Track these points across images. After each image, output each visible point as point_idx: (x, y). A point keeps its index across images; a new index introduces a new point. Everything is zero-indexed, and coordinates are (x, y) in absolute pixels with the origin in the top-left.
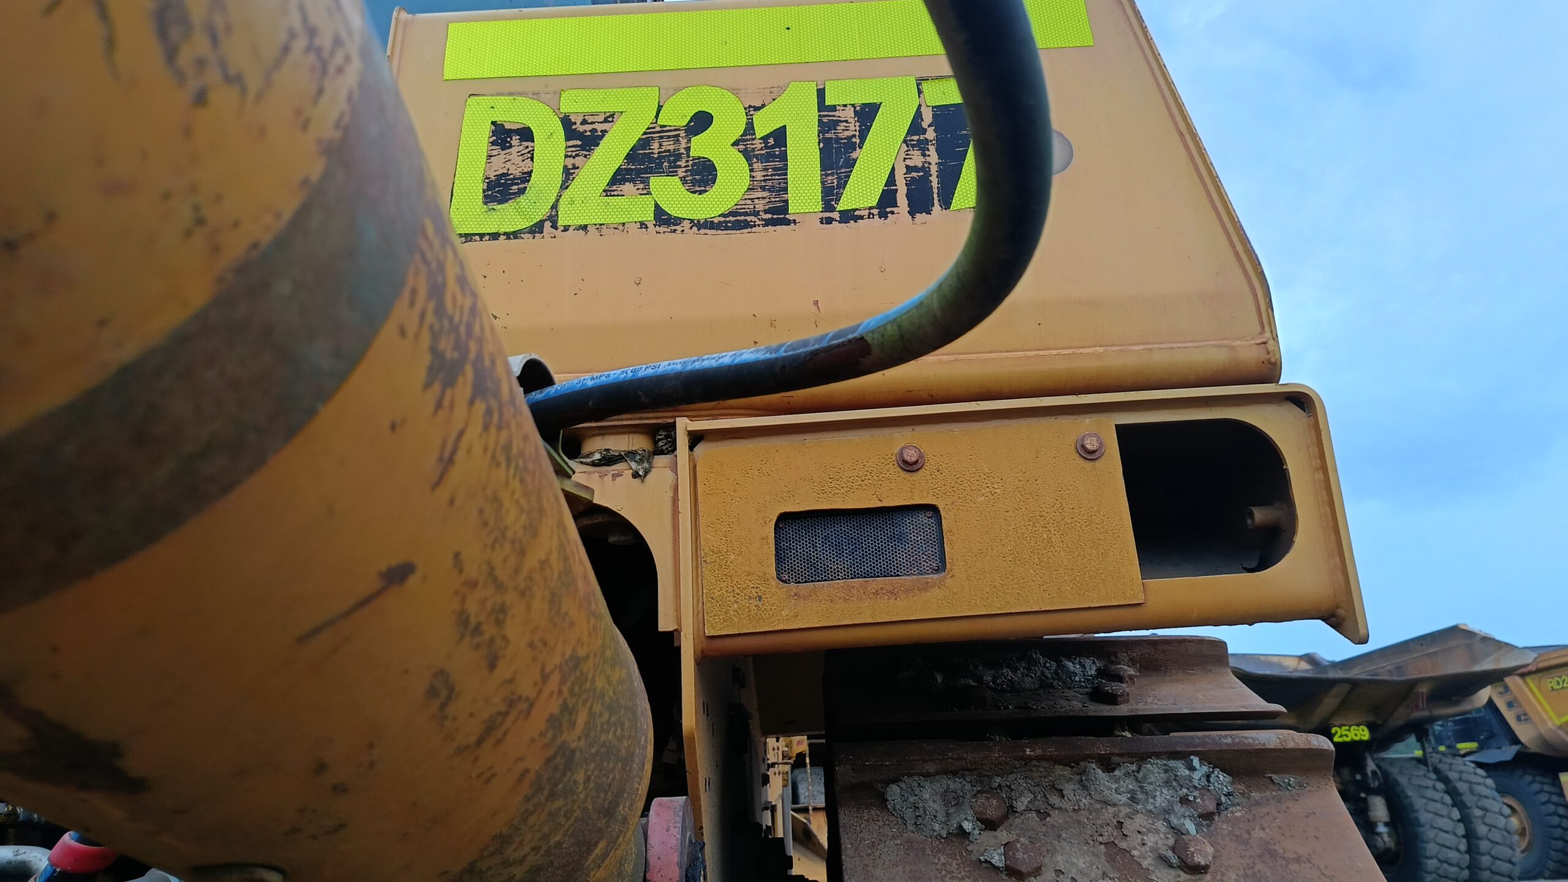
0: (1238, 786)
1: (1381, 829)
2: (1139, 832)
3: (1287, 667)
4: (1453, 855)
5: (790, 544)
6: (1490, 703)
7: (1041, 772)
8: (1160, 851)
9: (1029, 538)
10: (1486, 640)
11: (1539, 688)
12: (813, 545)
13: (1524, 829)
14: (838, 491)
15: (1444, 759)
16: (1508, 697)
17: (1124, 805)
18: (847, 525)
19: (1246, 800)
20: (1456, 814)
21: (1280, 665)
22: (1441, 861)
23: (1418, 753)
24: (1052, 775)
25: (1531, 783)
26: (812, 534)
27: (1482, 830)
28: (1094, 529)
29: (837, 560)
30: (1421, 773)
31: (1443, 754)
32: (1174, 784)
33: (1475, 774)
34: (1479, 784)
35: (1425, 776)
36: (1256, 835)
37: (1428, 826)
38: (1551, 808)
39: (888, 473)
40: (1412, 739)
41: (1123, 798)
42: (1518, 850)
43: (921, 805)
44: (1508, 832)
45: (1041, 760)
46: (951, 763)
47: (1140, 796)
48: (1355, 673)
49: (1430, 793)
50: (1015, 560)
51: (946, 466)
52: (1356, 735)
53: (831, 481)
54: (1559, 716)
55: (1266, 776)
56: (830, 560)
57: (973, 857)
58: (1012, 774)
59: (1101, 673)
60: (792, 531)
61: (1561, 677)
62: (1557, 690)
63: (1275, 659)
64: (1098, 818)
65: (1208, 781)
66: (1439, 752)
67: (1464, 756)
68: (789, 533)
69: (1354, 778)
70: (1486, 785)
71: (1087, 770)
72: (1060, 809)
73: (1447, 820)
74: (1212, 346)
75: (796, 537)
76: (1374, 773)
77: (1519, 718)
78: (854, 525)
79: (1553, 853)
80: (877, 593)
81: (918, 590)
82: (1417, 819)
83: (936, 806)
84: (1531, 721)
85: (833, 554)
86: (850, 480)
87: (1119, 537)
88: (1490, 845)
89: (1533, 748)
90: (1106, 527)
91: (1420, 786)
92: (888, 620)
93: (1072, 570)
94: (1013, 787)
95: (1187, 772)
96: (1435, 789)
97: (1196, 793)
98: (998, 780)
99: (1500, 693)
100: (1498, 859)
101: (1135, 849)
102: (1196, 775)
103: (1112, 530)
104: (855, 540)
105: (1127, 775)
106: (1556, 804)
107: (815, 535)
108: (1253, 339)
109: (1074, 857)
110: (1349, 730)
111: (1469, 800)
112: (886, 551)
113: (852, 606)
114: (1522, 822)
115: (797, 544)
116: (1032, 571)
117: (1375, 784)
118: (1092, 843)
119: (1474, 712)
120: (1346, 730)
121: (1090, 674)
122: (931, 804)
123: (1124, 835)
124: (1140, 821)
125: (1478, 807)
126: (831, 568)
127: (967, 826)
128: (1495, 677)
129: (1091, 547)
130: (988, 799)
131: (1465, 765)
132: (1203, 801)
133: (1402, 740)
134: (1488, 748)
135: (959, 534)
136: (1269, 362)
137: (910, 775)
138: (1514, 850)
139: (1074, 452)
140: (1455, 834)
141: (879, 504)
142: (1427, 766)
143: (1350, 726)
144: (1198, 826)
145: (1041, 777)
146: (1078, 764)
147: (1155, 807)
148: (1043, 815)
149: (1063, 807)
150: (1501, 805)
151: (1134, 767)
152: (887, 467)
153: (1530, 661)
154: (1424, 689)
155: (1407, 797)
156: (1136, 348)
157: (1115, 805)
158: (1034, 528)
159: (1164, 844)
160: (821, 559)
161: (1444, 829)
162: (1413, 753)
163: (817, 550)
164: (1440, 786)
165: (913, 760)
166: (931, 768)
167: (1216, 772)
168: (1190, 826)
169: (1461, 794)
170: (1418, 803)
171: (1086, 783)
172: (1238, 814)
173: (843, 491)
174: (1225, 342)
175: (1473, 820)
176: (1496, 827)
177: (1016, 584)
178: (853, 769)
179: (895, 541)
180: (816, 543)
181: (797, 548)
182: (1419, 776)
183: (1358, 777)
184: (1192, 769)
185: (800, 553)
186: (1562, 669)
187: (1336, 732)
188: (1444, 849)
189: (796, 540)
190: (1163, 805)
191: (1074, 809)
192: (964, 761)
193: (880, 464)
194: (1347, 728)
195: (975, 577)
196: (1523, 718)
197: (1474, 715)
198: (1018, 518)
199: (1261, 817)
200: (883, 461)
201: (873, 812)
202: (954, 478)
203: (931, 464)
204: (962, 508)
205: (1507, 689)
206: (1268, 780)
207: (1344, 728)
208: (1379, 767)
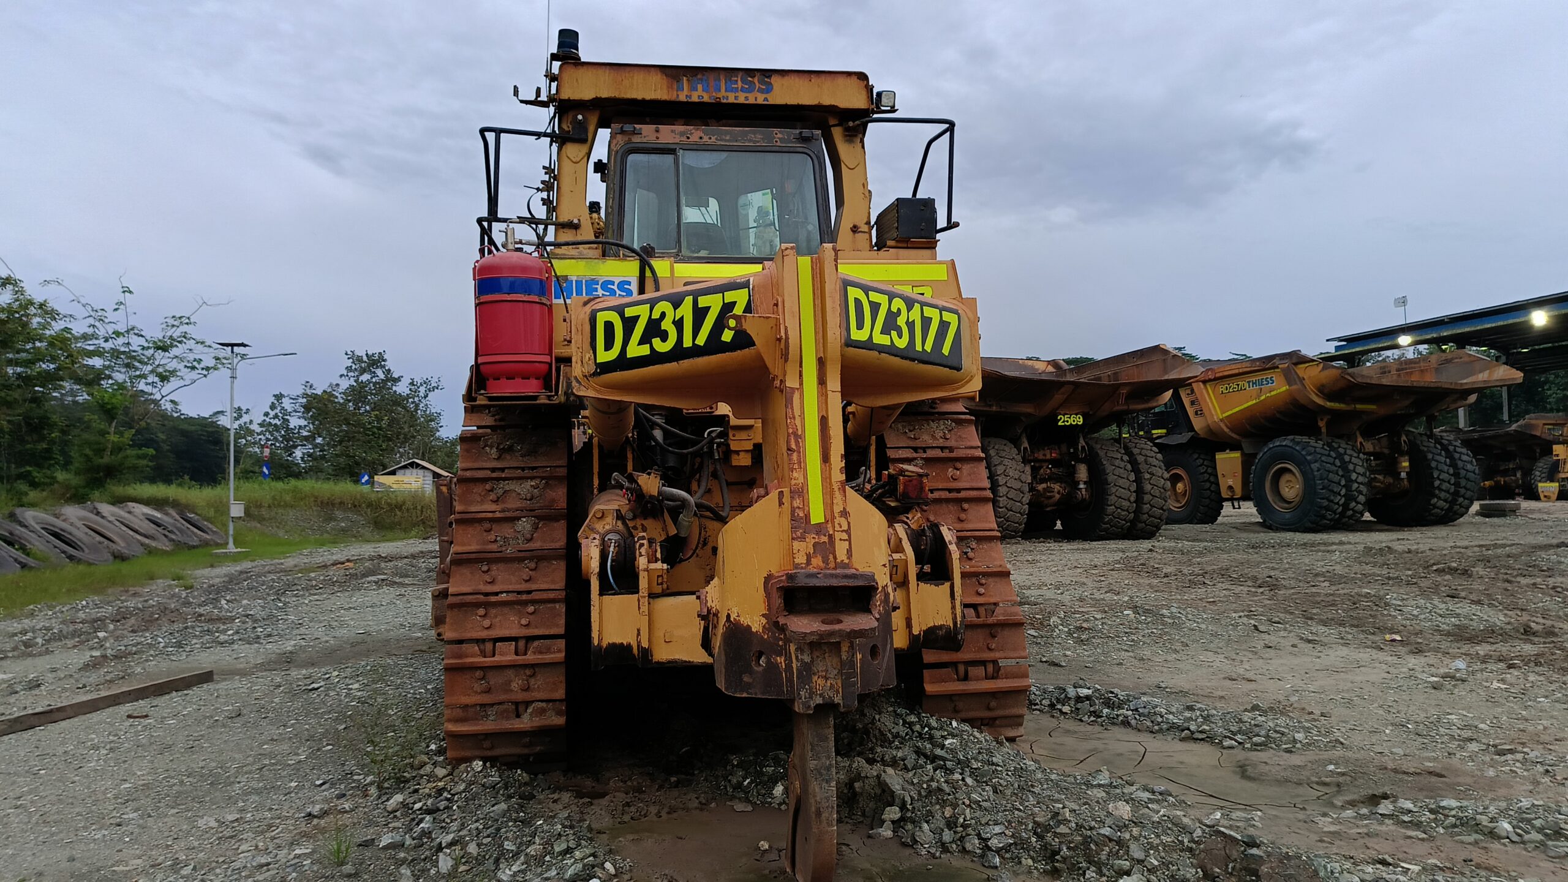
1: (1082, 486)
3: (1037, 370)
4: (1126, 504)
11: (1214, 392)
13: (1186, 491)
16: (1193, 398)
20: (1133, 477)
21: (1032, 368)
22: (1117, 508)
23: (1116, 435)
25: (1197, 457)
27: (1148, 487)
30: (1115, 449)
33: (1152, 451)
34: (1152, 457)
35: (1117, 451)
37: (1113, 484)
38: (1206, 477)
40: (1114, 425)
48: (1080, 377)
49: (1117, 462)
52: (1074, 421)
54: (1223, 412)
61: (1229, 384)
62: (1224, 393)
63: (1030, 363)
69: (1069, 451)
70: (1156, 458)
73: (1125, 481)
76: (1083, 448)
77: (1196, 413)
82: (1106, 479)
84: (1204, 414)
88: (1151, 497)
89: (1202, 434)
91: (1113, 458)
96: (1122, 460)
99: (1186, 394)
100: (1155, 507)
106: (1210, 474)
110: (1069, 418)
111: (1143, 467)
117: (1082, 455)
119: (1159, 409)
125: (1148, 472)
131: (1150, 445)
133: (1106, 426)
134: (1171, 434)
140: (1129, 490)
142: (1120, 444)
143: (1071, 415)
154: (1124, 391)
155: (1103, 465)
161: (1122, 486)
162: (1112, 435)
164: (1126, 458)
169: (1138, 464)
170: (1109, 468)
175: (1143, 481)
176: (1156, 486)
182: (1112, 450)
183: (1072, 450)
186: (1232, 378)
187: (1061, 419)
188: (1120, 499)
194: (1068, 416)
196: (1199, 413)
205: (1193, 391)
207: (1066, 416)
208: (1086, 443)
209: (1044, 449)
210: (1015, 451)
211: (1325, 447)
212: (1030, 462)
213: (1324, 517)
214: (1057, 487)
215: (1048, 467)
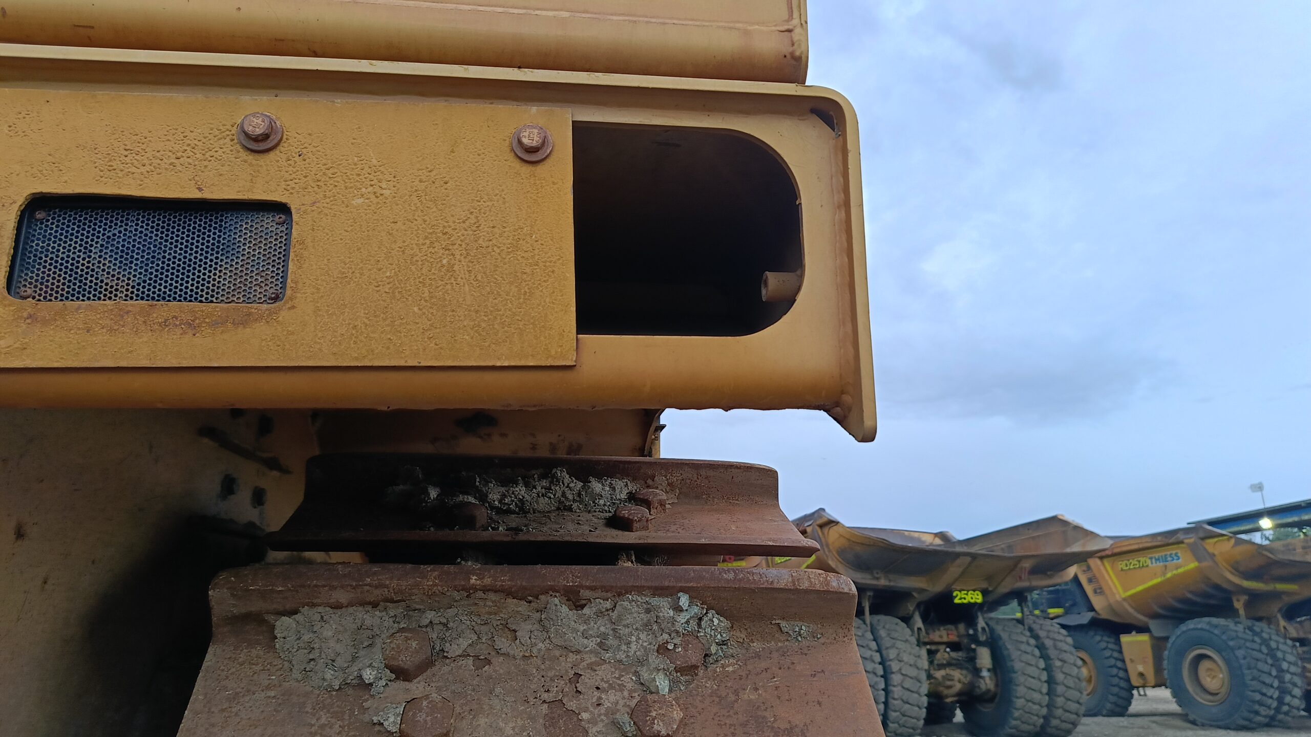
0: (738, 634)
1: (985, 673)
2: (598, 688)
3: (924, 542)
4: (1036, 696)
5: (49, 245)
6: (1076, 579)
7: (490, 607)
8: (618, 716)
9: (420, 263)
10: (1077, 528)
11: (1112, 568)
12: (86, 248)
13: (1091, 677)
14: (133, 169)
15: (1037, 621)
16: (1089, 575)
17: (591, 652)
18: (148, 225)
19: (744, 651)
20: (1042, 664)
21: (919, 540)
22: (1028, 701)
23: (1019, 615)
24: (504, 611)
25: (1100, 640)
26: (88, 232)
27: (1060, 677)
28: (519, 258)
29: (119, 273)
30: (1019, 631)
31: (1037, 617)
32: (655, 627)
33: (1059, 633)
34: (1061, 641)
35: (1022, 633)
36: (746, 697)
37: (1019, 673)
38: (1112, 662)
39: (220, 151)
40: (1014, 604)
41: (592, 644)
42: (1085, 693)
43: (317, 646)
44: (1079, 679)
45: (488, 590)
46: (368, 591)
47: (612, 641)
48: (975, 549)
49: (1024, 647)
50: (393, 293)
51: (314, 150)
52: (972, 598)
53: (126, 153)
54: (1125, 590)
55: (773, 622)
56: (108, 273)
57: (366, 718)
58: (451, 608)
59: (632, 498)
60: (57, 226)
61: (1128, 560)
62: (1125, 570)
63: (916, 535)
64: (550, 669)
65: (699, 625)
66: (1034, 615)
67: (1052, 619)
68: (51, 229)
69: (968, 632)
70: (1066, 642)
71: (548, 606)
72: (506, 655)
73: (1035, 669)
74: (719, 27)
75: (61, 234)
76: (983, 629)
77: (1095, 592)
78: (158, 225)
79: (1111, 697)
80: (165, 324)
81: (233, 323)
82: (1013, 667)
83: (339, 648)
84: (1104, 594)
85: (115, 265)
86: (158, 154)
87: (553, 272)
88: (1065, 689)
89: (1104, 615)
90: (537, 257)
91: (1017, 641)
92: (175, 363)
93: (477, 312)
94: (451, 625)
95: (671, 613)
96: (1028, 644)
97: (677, 641)
98: (430, 615)
99: (1084, 571)
100: (1070, 700)
101: (586, 710)
102: (682, 618)
103: (545, 262)
104: (155, 246)
105: (600, 614)
106: (1116, 659)
107: (93, 235)
108: (775, 26)
109: (503, 720)
110: (967, 594)
111: (1052, 653)
112: (200, 266)
113: (120, 340)
114: (1090, 672)
115: (59, 245)
116: (416, 309)
117: (983, 638)
118: (532, 700)
119: (1063, 585)
120: (965, 594)
121: (618, 497)
122: (332, 643)
123: (578, 691)
124: (604, 672)
125: (1058, 659)
126: (107, 284)
127: (369, 675)
128: (1081, 558)
129: (511, 283)
130: (407, 639)
131: (1052, 626)
132: (685, 649)
133: (1007, 604)
134: (1071, 614)
135: (314, 247)
136: (792, 54)
137: (313, 605)
138: (1081, 693)
139: (508, 150)
140: (1040, 680)
141: (197, 195)
142: (1024, 625)
143: (968, 591)
144: (673, 684)
145: (490, 613)
146: (537, 598)
147: (628, 656)
148: (482, 662)
149: (512, 653)
150: (1076, 657)
151: (608, 605)
152: (222, 142)
153: (1108, 546)
154: (1027, 564)
155: (1007, 649)
156: (615, 18)
157: (578, 652)
158: (431, 250)
159: (625, 705)
160: (93, 270)
161: (1031, 675)
162: (1015, 615)
163: (89, 257)
164: (1032, 641)
165: (316, 586)
166: (342, 596)
167: (710, 615)
168: (663, 684)
169: (1047, 649)
170: (1015, 654)
171: (546, 623)
172: (730, 669)
173: (143, 169)
174: (738, 25)
175: (1054, 669)
176: (1070, 675)
177: (388, 325)
178: (232, 595)
179: (217, 253)
180: (91, 246)
181: (58, 251)
182: (1017, 633)
183: (971, 632)
184: (678, 609)
185: (62, 259)
186: (1131, 554)
187: (957, 595)
188: (1030, 691)
189: (60, 240)
190: (638, 653)
191: (524, 656)
192: (386, 590)
193: (211, 137)
194: (966, 592)
195: (327, 311)
196: (1098, 591)
197: (1064, 587)
198: (409, 233)
199: (757, 674)
200: (217, 132)
201: (254, 652)
202: (323, 168)
203: (290, 145)
204: (326, 211)
205: (1089, 568)
206: (775, 628)
207: (963, 592)
208: (987, 624)
209: (939, 630)
210: (908, 631)
211: (1247, 631)
212: (925, 644)
213: (1257, 713)
214: (957, 674)
215: (945, 651)
